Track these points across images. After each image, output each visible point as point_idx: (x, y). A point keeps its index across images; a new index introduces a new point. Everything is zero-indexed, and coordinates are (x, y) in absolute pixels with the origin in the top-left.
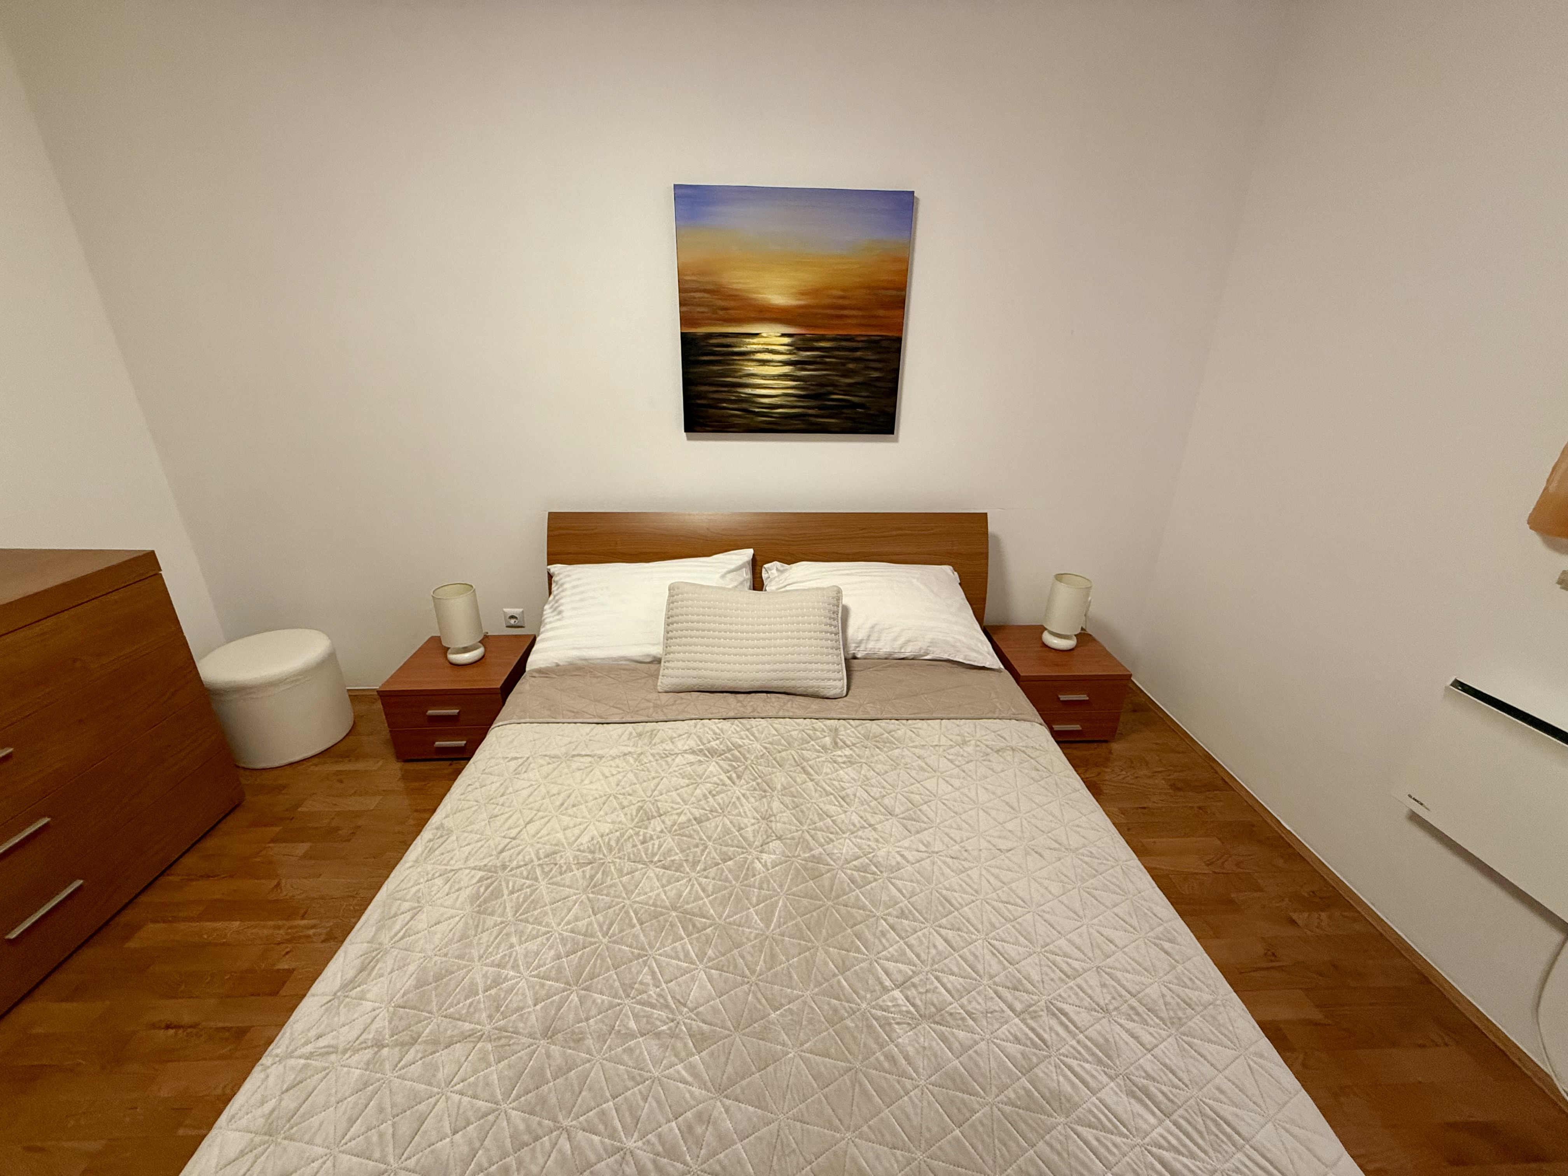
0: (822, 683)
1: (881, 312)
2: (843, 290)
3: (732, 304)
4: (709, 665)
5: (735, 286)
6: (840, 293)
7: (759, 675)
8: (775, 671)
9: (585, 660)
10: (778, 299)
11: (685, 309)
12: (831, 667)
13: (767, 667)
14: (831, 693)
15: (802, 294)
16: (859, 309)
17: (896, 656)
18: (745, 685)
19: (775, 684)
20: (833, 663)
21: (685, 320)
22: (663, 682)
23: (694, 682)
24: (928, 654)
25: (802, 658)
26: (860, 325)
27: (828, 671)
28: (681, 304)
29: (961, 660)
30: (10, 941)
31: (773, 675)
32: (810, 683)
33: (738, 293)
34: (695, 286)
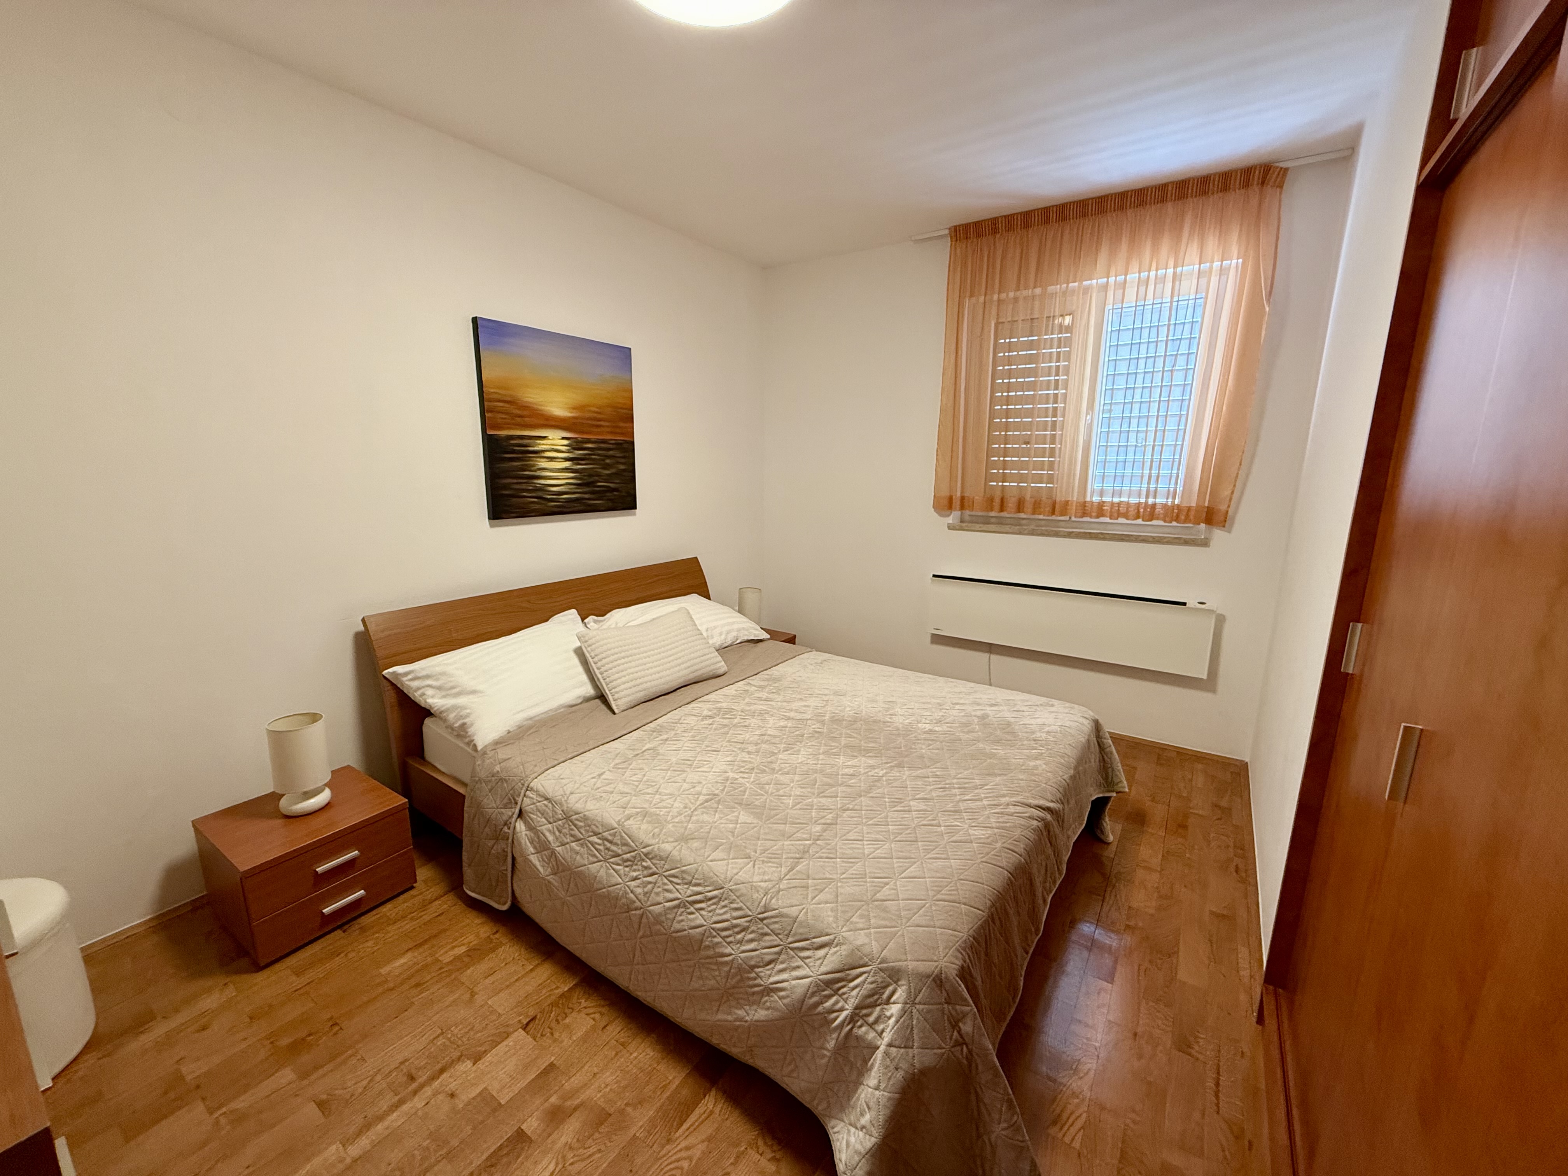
0: (712, 667)
1: (620, 424)
2: (599, 408)
3: (525, 413)
4: (646, 679)
5: (527, 400)
6: (597, 410)
7: (681, 674)
10: (559, 411)
11: (489, 415)
13: (683, 666)
14: (720, 672)
15: (574, 408)
16: (609, 421)
17: (724, 646)
18: (675, 685)
19: (692, 677)
22: (619, 704)
23: (642, 694)
24: (737, 639)
25: (698, 654)
26: (611, 433)
32: (700, 673)
33: (530, 405)
34: (496, 396)
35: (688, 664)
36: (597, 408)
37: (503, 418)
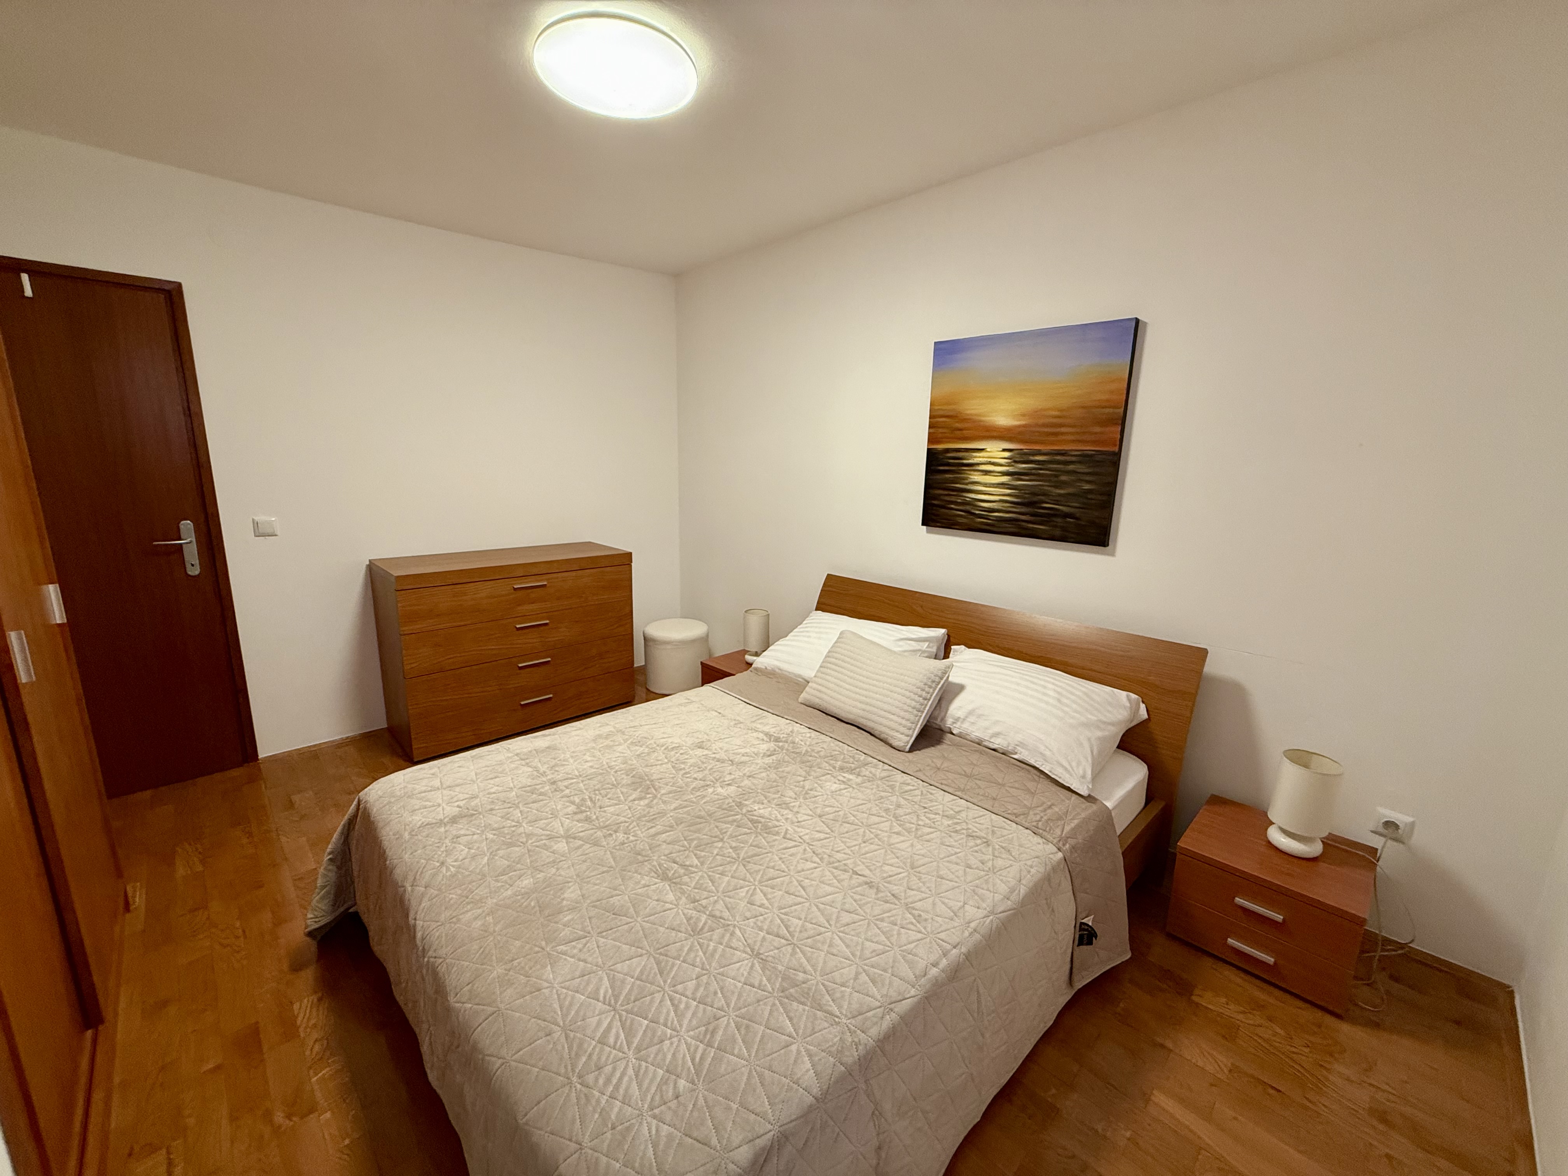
0: (891, 733)
1: (1098, 429)
2: (1061, 410)
3: (966, 425)
4: (829, 692)
5: (968, 412)
6: (1057, 413)
7: (855, 710)
8: (864, 710)
9: (782, 670)
10: (1003, 420)
11: (932, 430)
12: (904, 722)
13: (860, 705)
14: (895, 743)
15: (1024, 415)
16: (1075, 426)
17: (986, 743)
19: (862, 722)
20: (908, 720)
21: (932, 439)
22: (804, 696)
23: (817, 701)
24: (1016, 753)
25: (886, 707)
26: (1076, 441)
27: (900, 724)
28: (930, 427)
29: (1047, 772)
30: (521, 705)
31: (861, 713)
32: (883, 729)
33: (971, 417)
34: (941, 413)
35: (868, 708)
36: (1058, 411)
37: (942, 433)
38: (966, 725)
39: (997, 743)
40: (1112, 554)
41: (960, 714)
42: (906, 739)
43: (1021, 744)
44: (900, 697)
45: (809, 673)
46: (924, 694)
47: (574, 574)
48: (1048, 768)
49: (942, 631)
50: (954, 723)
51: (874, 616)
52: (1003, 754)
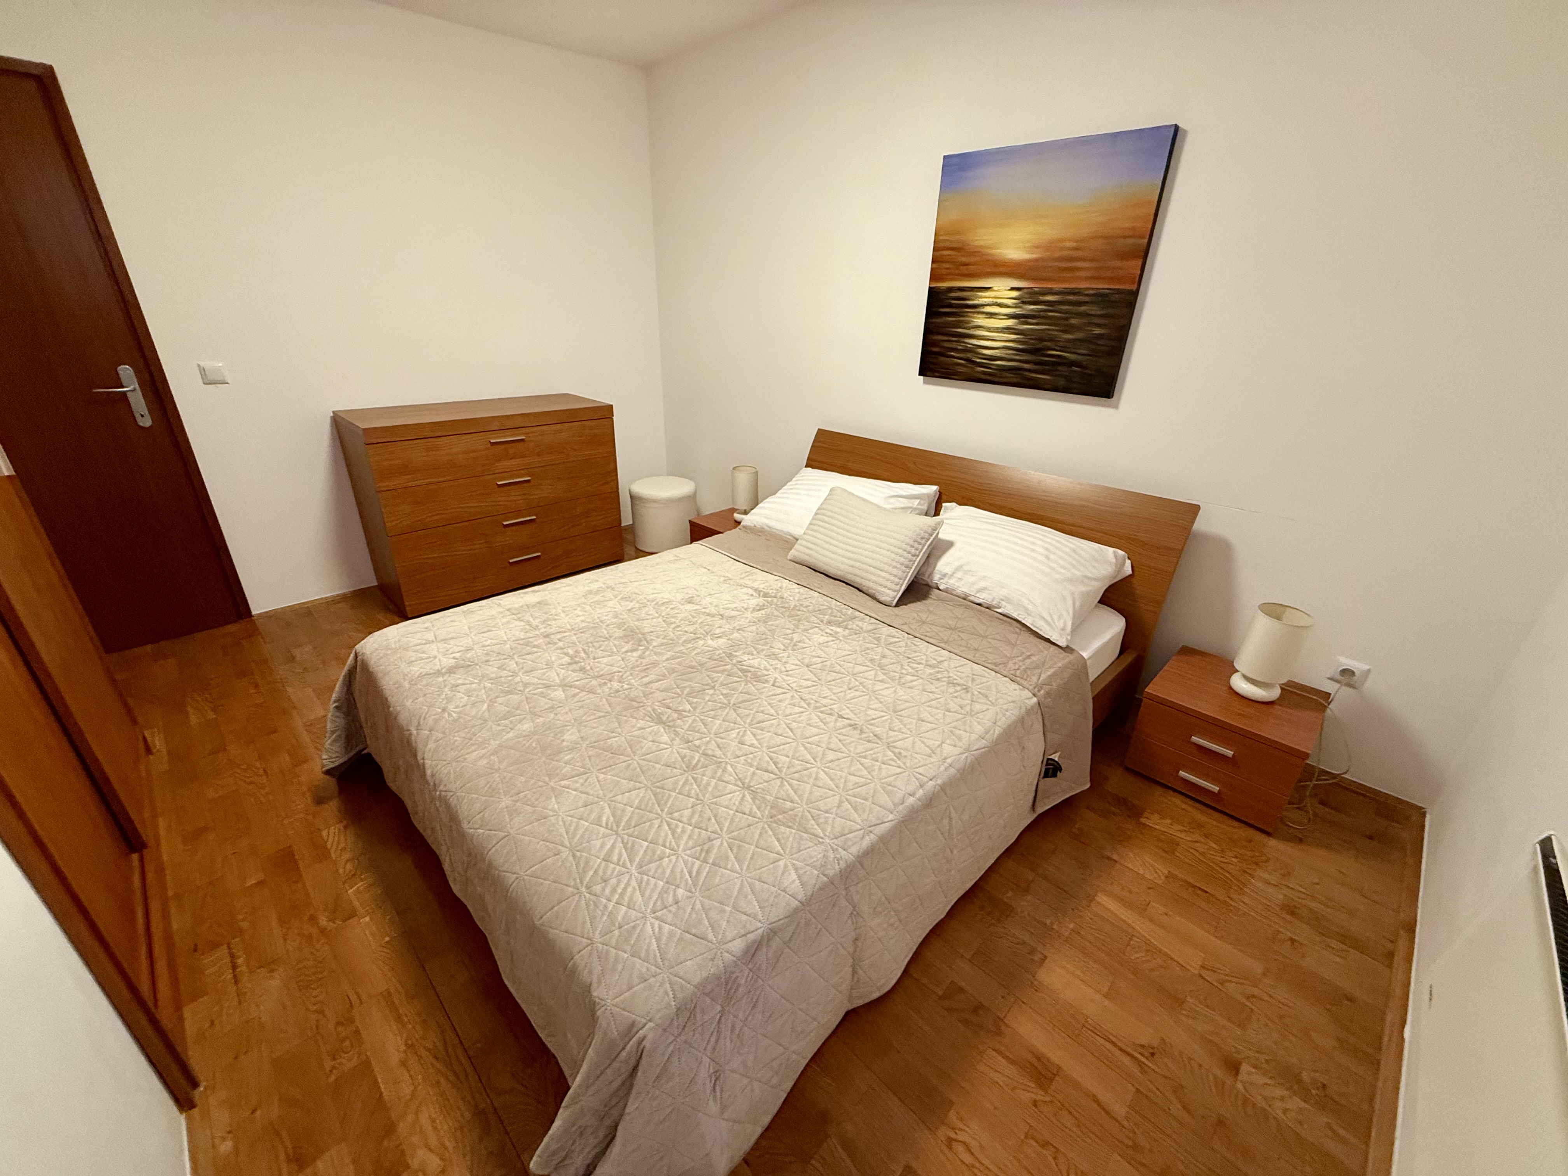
0: (879, 588)
1: (1118, 263)
3: (972, 259)
4: (818, 549)
5: (977, 243)
6: (1073, 245)
7: (843, 567)
8: (852, 566)
9: (770, 527)
10: (1014, 253)
11: (935, 266)
12: (892, 578)
14: (882, 599)
15: (1036, 247)
16: (1093, 260)
17: (972, 598)
18: (832, 571)
19: (850, 578)
20: (895, 576)
21: (934, 277)
22: (793, 553)
23: (806, 558)
24: (1000, 608)
25: (875, 563)
26: (1087, 279)
27: (888, 580)
28: (933, 262)
29: (1028, 625)
30: (509, 562)
31: (851, 569)
32: (871, 585)
33: (979, 250)
34: (947, 244)
35: (857, 564)
36: (1077, 242)
37: (947, 269)
38: (952, 581)
39: (983, 597)
40: (1116, 407)
41: (948, 570)
42: (892, 594)
43: (1007, 599)
44: (888, 553)
45: (798, 531)
46: (913, 551)
47: (554, 427)
48: (1030, 621)
49: (934, 488)
50: (941, 579)
51: (864, 472)
52: (987, 608)
